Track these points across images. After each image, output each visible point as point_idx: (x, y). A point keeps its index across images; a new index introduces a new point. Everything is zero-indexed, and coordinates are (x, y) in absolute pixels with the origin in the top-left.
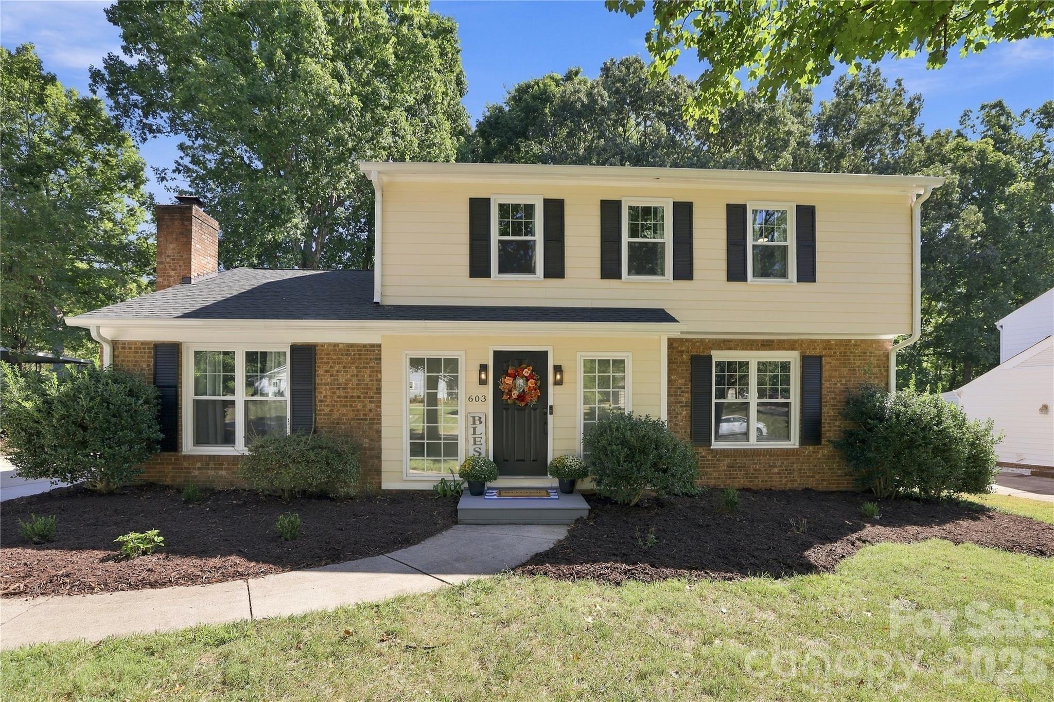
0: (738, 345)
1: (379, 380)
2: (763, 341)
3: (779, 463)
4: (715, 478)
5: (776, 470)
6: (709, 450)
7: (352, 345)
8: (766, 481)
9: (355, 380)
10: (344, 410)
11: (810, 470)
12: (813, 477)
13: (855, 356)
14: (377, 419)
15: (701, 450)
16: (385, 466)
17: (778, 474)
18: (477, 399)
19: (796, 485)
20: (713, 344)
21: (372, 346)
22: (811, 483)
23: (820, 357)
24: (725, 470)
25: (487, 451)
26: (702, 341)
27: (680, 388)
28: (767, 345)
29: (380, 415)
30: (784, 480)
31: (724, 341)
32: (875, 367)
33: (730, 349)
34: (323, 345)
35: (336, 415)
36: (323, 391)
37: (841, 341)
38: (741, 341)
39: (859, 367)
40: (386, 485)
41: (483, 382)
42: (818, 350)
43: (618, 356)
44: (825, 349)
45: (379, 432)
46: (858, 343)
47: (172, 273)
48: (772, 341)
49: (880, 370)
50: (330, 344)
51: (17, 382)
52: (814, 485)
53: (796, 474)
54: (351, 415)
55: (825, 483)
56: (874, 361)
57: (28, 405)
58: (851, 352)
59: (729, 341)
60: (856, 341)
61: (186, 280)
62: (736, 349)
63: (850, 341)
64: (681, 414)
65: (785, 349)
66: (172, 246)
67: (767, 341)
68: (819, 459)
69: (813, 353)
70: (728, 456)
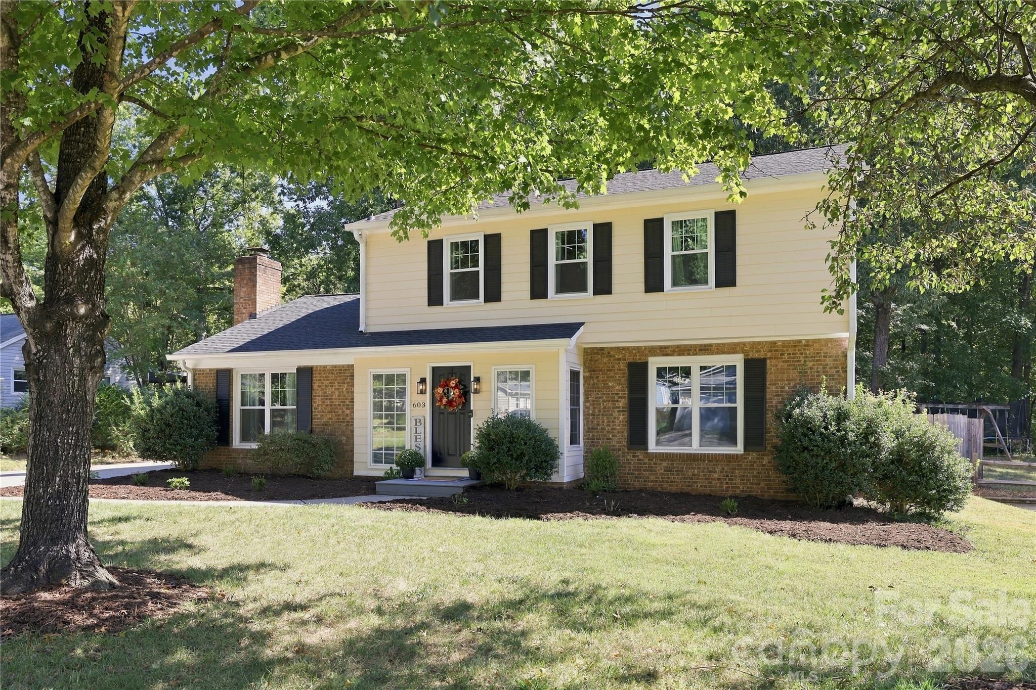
0: (674, 351)
1: (353, 392)
2: (701, 345)
3: (718, 469)
4: (652, 481)
5: (716, 476)
6: (647, 453)
7: (335, 366)
8: (706, 486)
9: (337, 393)
10: (329, 416)
11: (754, 476)
12: (758, 484)
13: (806, 357)
14: (350, 423)
15: (638, 453)
16: (356, 458)
17: (719, 479)
18: (419, 405)
19: (738, 492)
20: (650, 351)
21: (348, 366)
22: (757, 491)
23: (764, 361)
24: (662, 474)
25: (425, 446)
26: (638, 348)
27: (617, 394)
28: (705, 349)
29: (353, 419)
30: (725, 486)
31: (661, 347)
32: (831, 368)
33: (667, 355)
34: (317, 367)
35: (325, 419)
36: (317, 402)
37: (789, 342)
38: (678, 346)
39: (811, 368)
40: (356, 473)
41: (423, 392)
42: (762, 353)
43: (524, 368)
44: (770, 351)
45: (352, 431)
46: (808, 344)
47: (244, 311)
48: (711, 345)
49: (838, 372)
50: (321, 366)
51: (139, 398)
52: (759, 493)
53: (738, 481)
54: (335, 419)
55: (772, 491)
56: (829, 361)
57: (142, 412)
58: (801, 354)
59: (666, 347)
60: (807, 341)
61: (253, 316)
62: (672, 355)
63: (800, 341)
64: (618, 418)
65: (724, 353)
66: (244, 289)
67: (705, 345)
68: (764, 465)
69: (756, 356)
70: (665, 460)
